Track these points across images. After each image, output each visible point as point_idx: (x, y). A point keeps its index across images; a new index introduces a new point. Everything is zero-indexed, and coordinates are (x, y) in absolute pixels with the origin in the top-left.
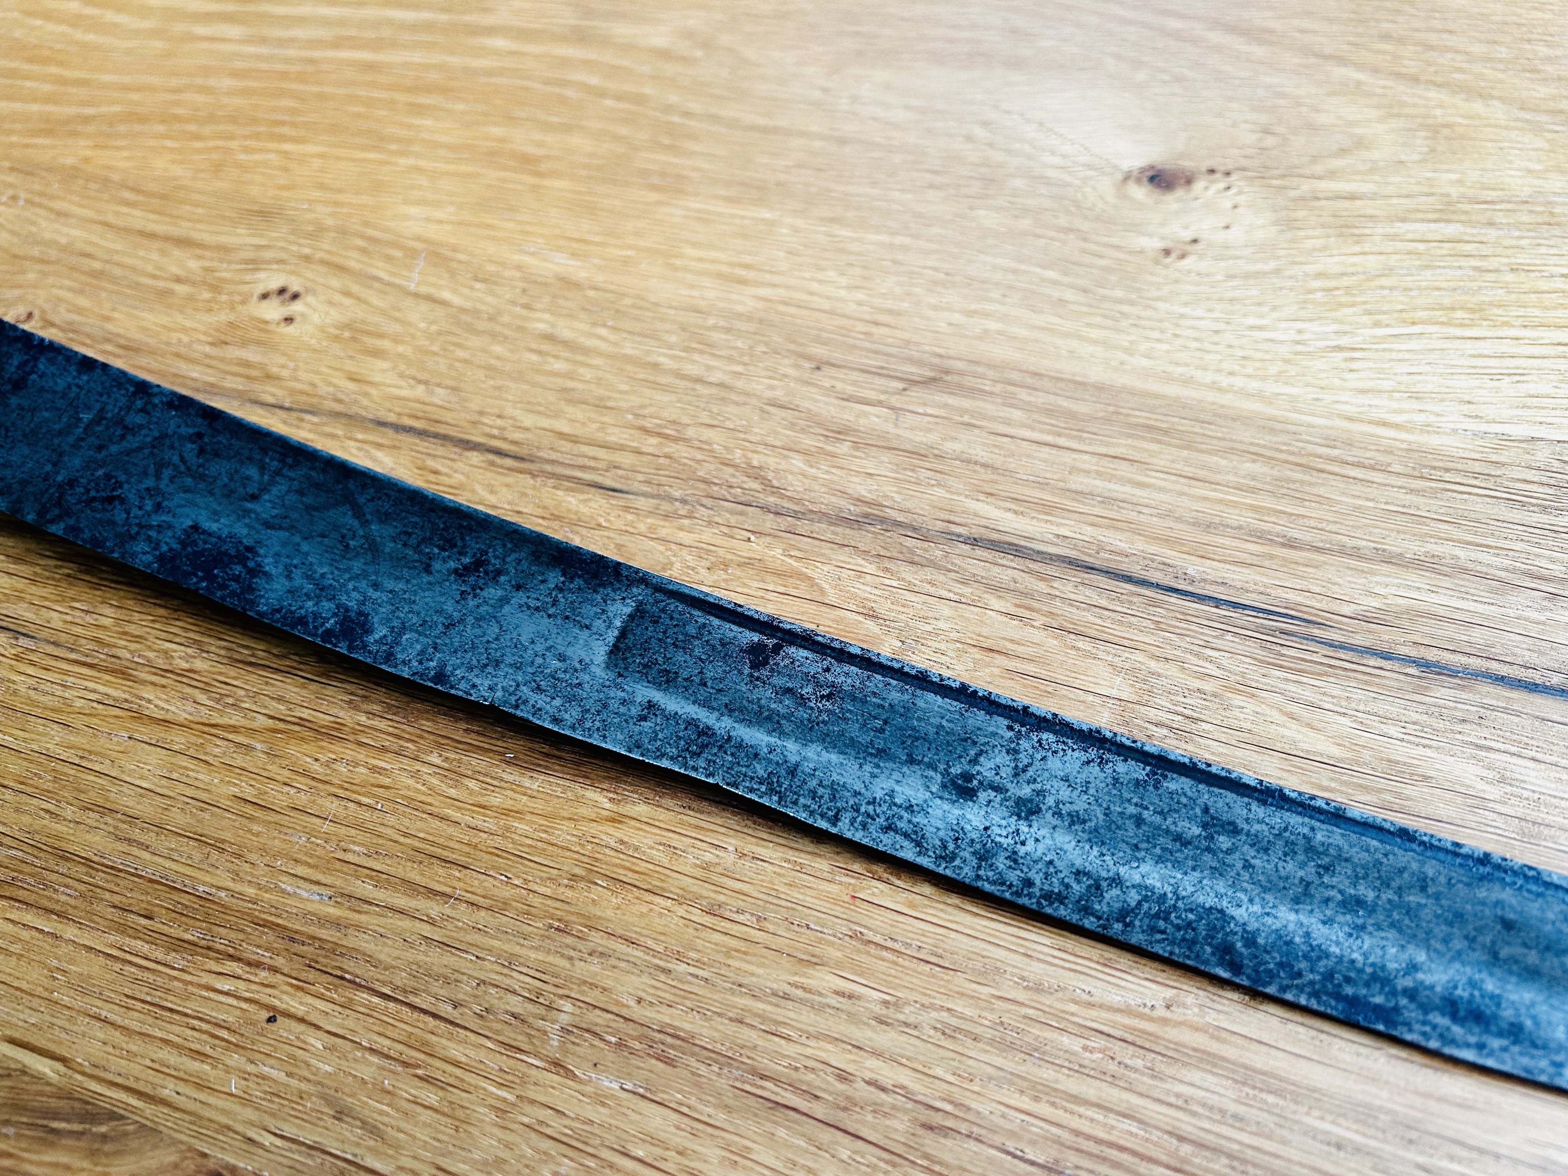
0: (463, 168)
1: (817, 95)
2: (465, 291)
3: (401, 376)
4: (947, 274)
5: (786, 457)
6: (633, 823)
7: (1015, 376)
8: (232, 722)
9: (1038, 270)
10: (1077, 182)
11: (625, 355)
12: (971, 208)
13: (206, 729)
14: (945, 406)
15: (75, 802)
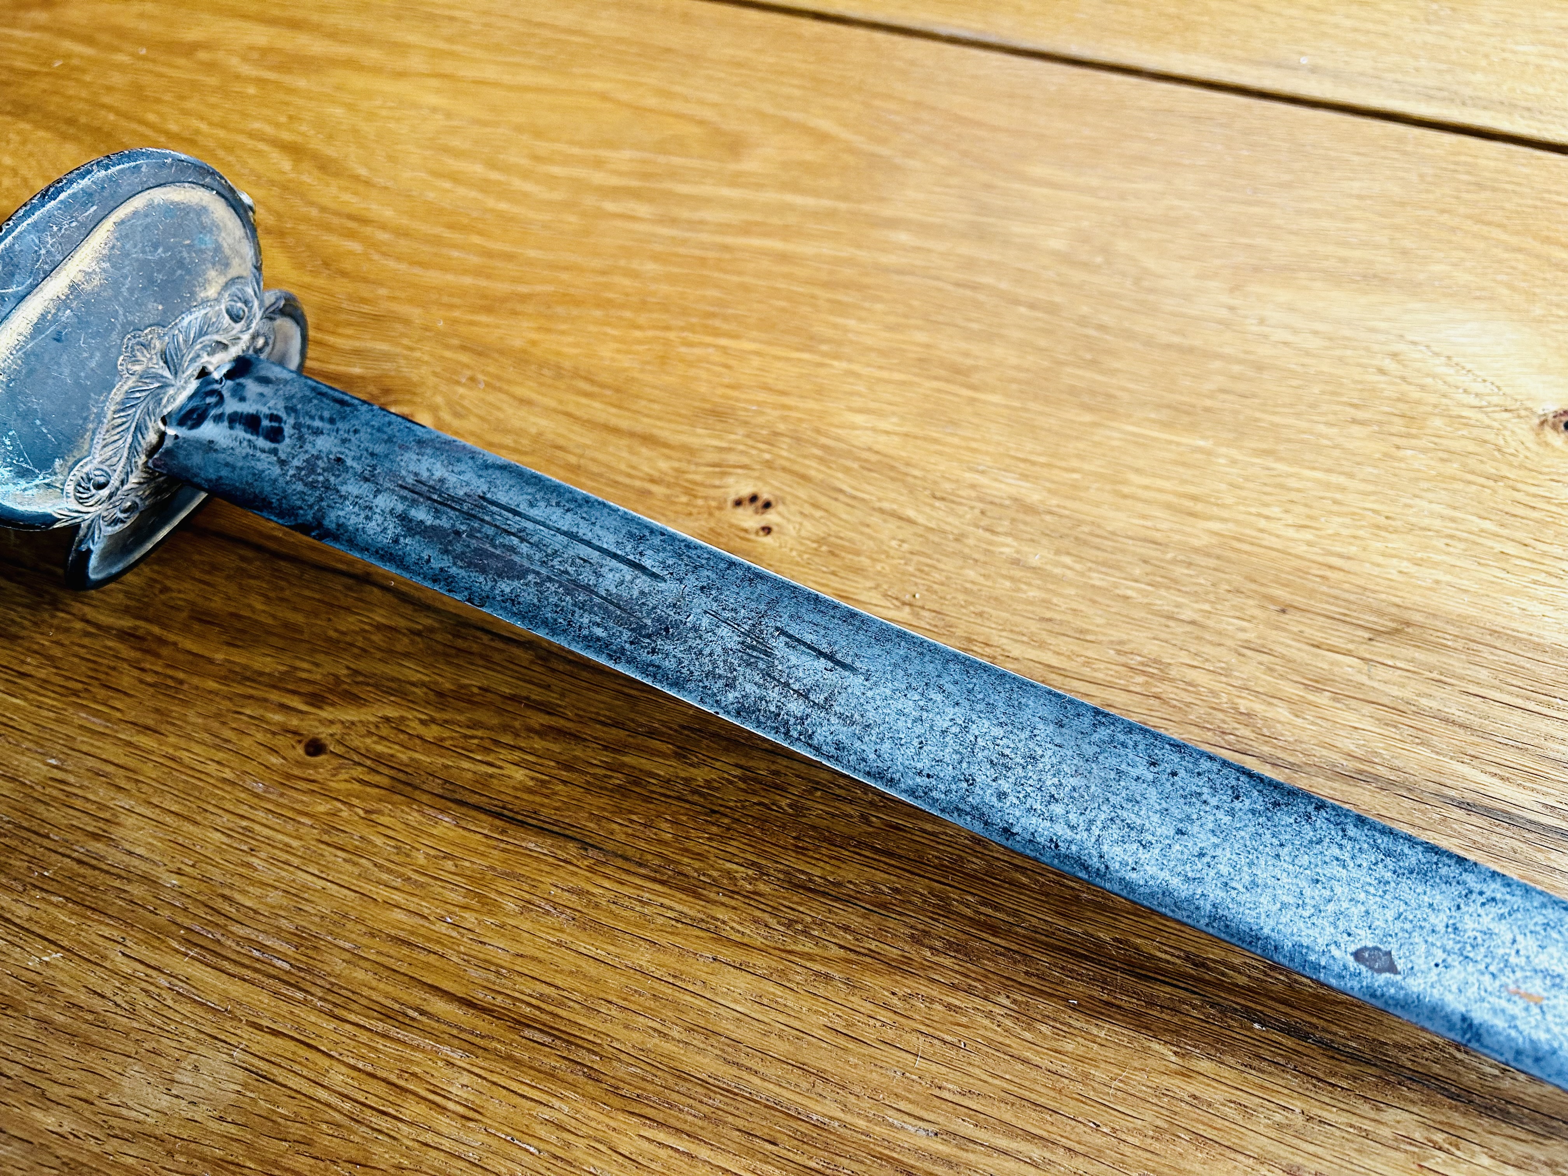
0: (897, 376)
1: (1224, 313)
2: (927, 509)
3: (885, 596)
4: (1387, 518)
5: (1270, 704)
6: (1201, 1078)
7: (1473, 632)
8: (806, 950)
9: (1474, 518)
10: (1496, 424)
11: (1093, 586)
12: (1398, 447)
13: (784, 955)
14: (1412, 660)
15: (678, 1022)
